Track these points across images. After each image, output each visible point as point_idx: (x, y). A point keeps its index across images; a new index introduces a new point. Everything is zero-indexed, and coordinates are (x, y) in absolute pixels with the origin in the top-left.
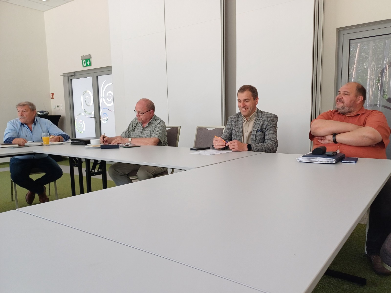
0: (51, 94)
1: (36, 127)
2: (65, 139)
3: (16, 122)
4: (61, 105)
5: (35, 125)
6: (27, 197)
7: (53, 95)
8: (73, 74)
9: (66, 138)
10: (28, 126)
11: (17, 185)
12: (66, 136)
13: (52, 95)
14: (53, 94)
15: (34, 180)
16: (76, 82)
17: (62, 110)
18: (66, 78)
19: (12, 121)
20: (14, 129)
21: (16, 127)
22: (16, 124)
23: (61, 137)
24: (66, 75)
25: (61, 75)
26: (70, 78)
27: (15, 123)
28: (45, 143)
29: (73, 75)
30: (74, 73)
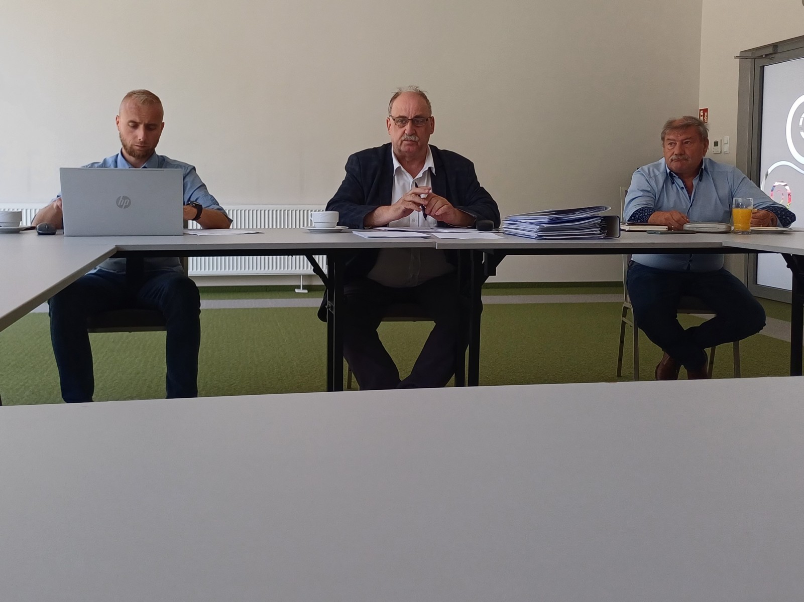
0: (700, 110)
1: (703, 184)
3: (653, 171)
4: (726, 139)
5: (700, 180)
7: (706, 114)
8: (770, 50)
9: (784, 217)
10: (683, 182)
12: (786, 213)
13: (702, 114)
14: (705, 111)
16: (774, 73)
17: (725, 153)
18: (749, 63)
19: (645, 168)
20: (649, 189)
21: (653, 184)
22: (655, 176)
23: (771, 214)
24: (749, 54)
25: (737, 57)
26: (760, 62)
27: (652, 175)
28: (739, 225)
29: (772, 52)
30: (775, 46)
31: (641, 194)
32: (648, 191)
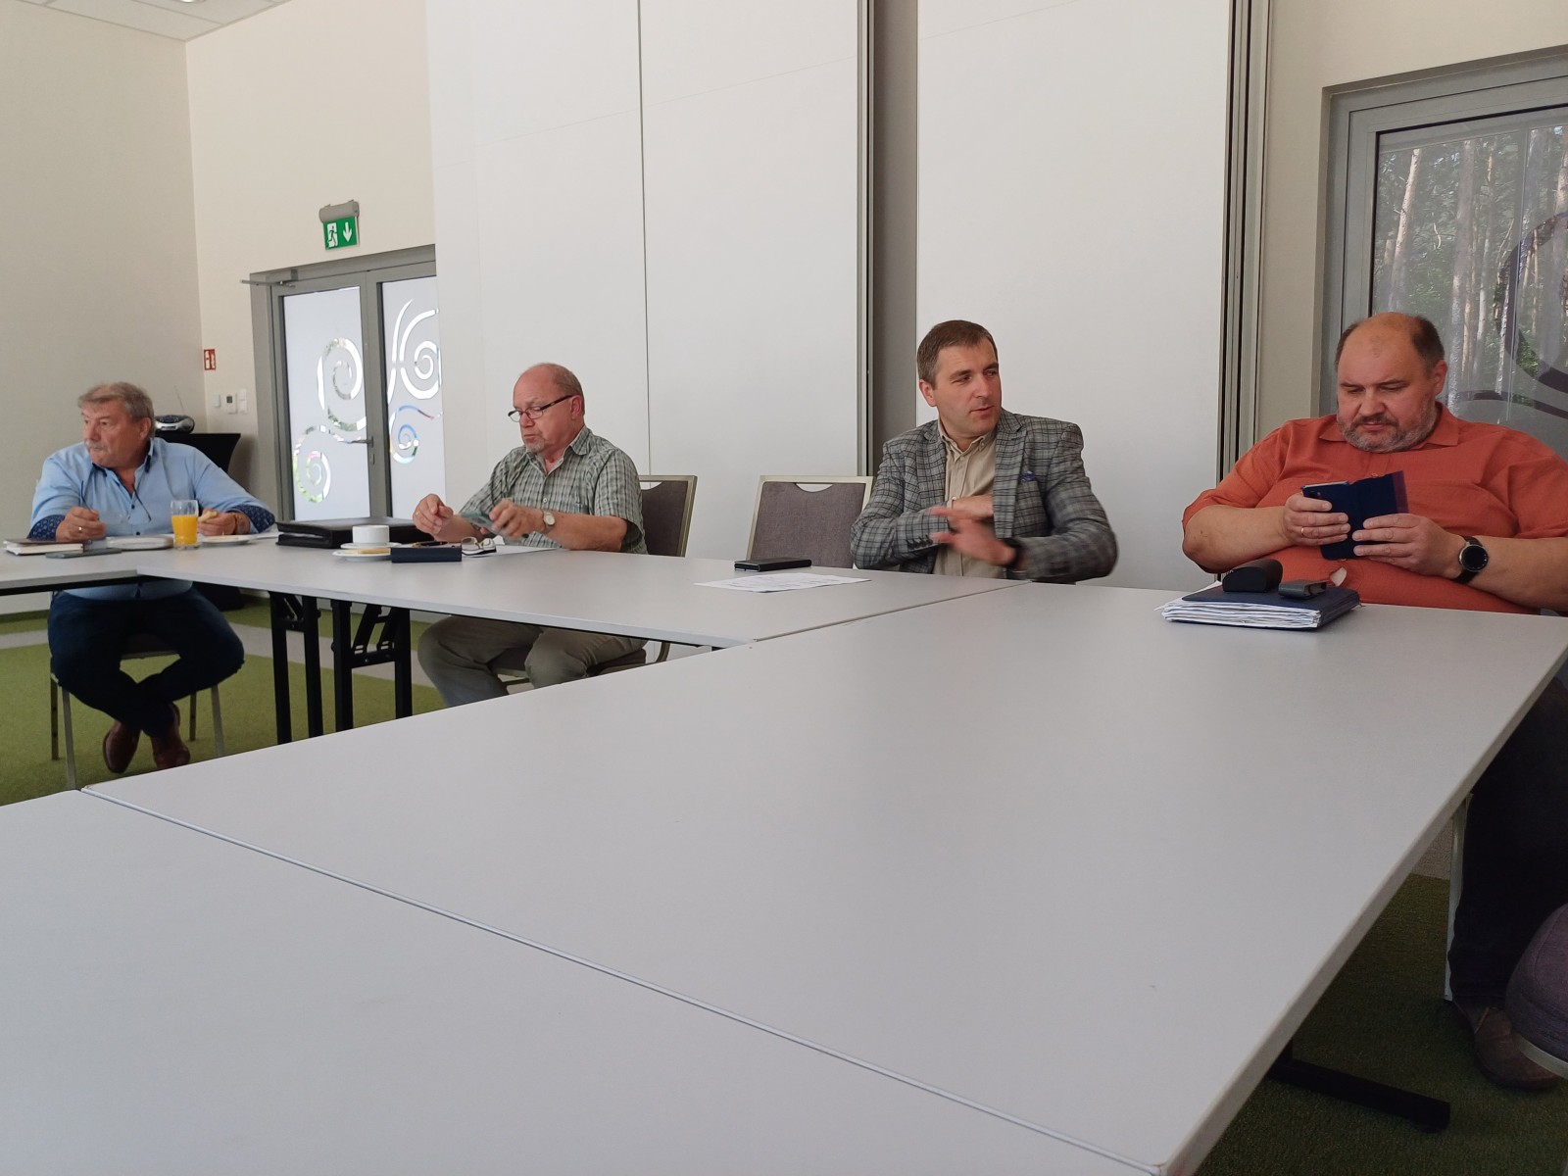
0: (205, 351)
2: (255, 524)
4: (243, 393)
5: (147, 470)
6: (108, 744)
7: (212, 356)
8: (288, 276)
9: (259, 519)
10: (117, 475)
11: (72, 697)
12: (262, 514)
13: (207, 356)
14: (212, 352)
15: (138, 678)
16: (296, 306)
17: (243, 412)
18: (263, 290)
19: (62, 453)
20: (69, 485)
21: (73, 475)
22: (78, 465)
23: (241, 516)
24: (263, 279)
25: (243, 282)
26: (278, 291)
27: (72, 463)
28: (182, 537)
29: (290, 278)
30: (294, 270)
31: (55, 493)
32: (68, 489)
